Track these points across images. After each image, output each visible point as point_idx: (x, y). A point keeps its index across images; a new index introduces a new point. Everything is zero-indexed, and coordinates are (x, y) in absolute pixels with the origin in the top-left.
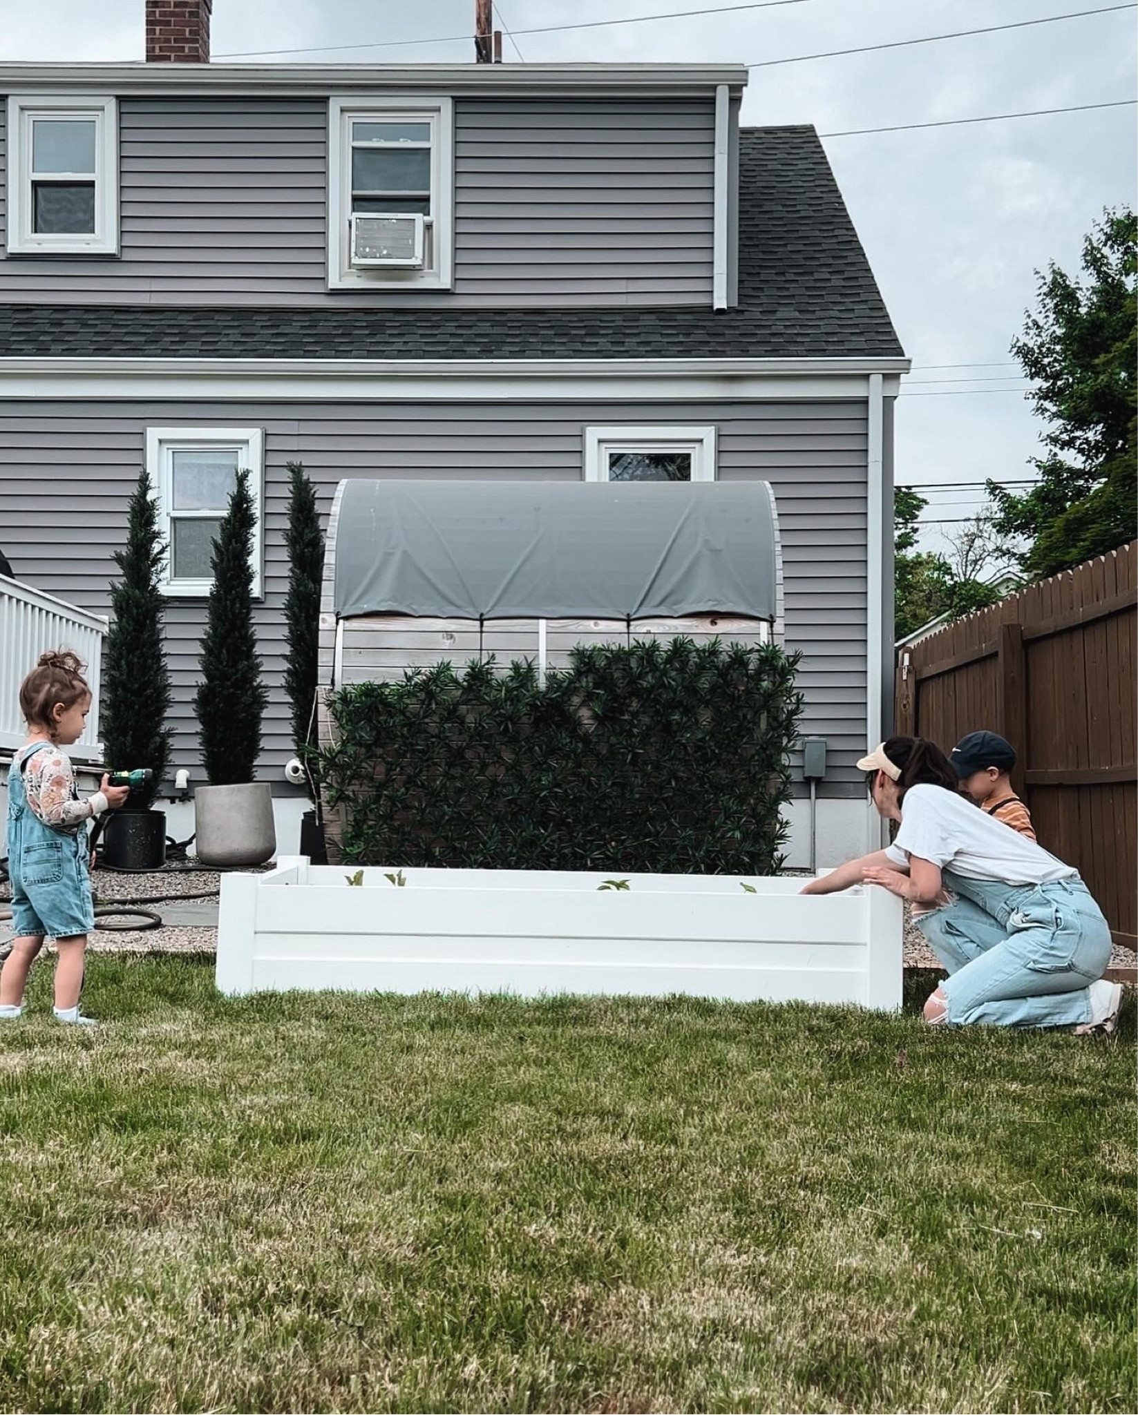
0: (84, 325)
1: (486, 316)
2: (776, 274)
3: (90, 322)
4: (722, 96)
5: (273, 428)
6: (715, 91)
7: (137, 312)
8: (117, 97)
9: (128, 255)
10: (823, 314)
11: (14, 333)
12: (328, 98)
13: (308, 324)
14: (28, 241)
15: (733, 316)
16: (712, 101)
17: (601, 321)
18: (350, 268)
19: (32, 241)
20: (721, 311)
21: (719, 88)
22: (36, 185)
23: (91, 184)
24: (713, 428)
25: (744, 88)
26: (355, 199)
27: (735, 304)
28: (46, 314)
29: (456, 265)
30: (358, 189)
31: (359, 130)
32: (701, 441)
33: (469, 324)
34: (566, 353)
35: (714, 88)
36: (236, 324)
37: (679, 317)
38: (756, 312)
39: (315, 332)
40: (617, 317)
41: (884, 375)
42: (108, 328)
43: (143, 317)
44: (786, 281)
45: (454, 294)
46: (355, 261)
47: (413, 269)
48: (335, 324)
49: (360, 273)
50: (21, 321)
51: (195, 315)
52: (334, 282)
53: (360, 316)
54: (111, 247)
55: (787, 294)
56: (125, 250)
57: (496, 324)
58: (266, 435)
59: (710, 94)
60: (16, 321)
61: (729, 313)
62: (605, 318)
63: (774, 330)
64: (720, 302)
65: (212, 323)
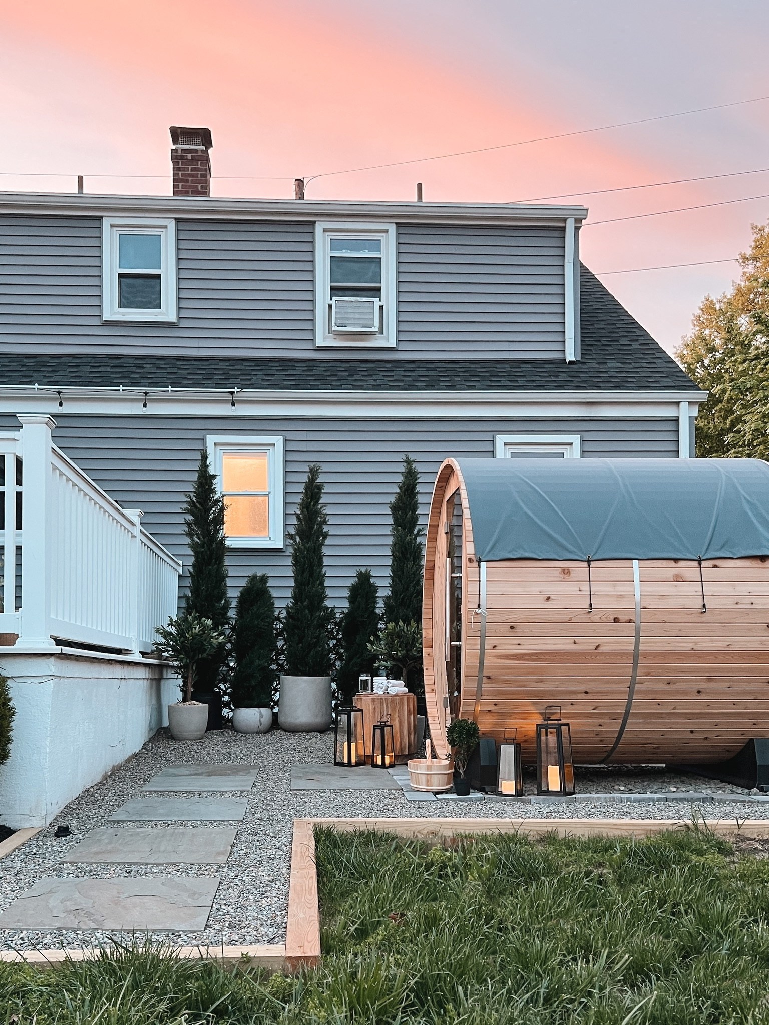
0: (158, 368)
1: (422, 365)
2: (595, 341)
3: (162, 366)
4: (570, 225)
5: (290, 436)
6: (566, 223)
7: (192, 360)
8: (176, 219)
9: (183, 324)
10: (637, 365)
11: (113, 373)
12: (315, 222)
13: (306, 369)
14: (115, 313)
15: (580, 366)
16: (563, 229)
17: (496, 368)
18: (329, 333)
19: (119, 313)
20: (571, 363)
21: (568, 221)
22: (121, 276)
23: (158, 277)
24: (579, 436)
25: (583, 221)
26: (333, 289)
27: (579, 359)
28: (131, 361)
29: (399, 332)
30: (334, 282)
31: (335, 244)
32: (571, 444)
33: (412, 369)
34: (482, 387)
35: (565, 220)
36: (259, 368)
37: (546, 366)
38: (593, 364)
39: (312, 374)
40: (507, 366)
41: (689, 402)
42: (175, 371)
43: (195, 363)
44: (603, 345)
45: (397, 350)
46: (335, 328)
47: (371, 334)
48: (324, 369)
49: (335, 337)
50: (116, 365)
51: (230, 362)
52: (320, 343)
53: (339, 364)
54: (173, 318)
55: (607, 353)
56: (181, 320)
57: (428, 370)
58: (286, 441)
59: (562, 224)
60: (112, 365)
61: (576, 364)
62: (498, 366)
63: (611, 374)
64: (570, 357)
65: (243, 368)
